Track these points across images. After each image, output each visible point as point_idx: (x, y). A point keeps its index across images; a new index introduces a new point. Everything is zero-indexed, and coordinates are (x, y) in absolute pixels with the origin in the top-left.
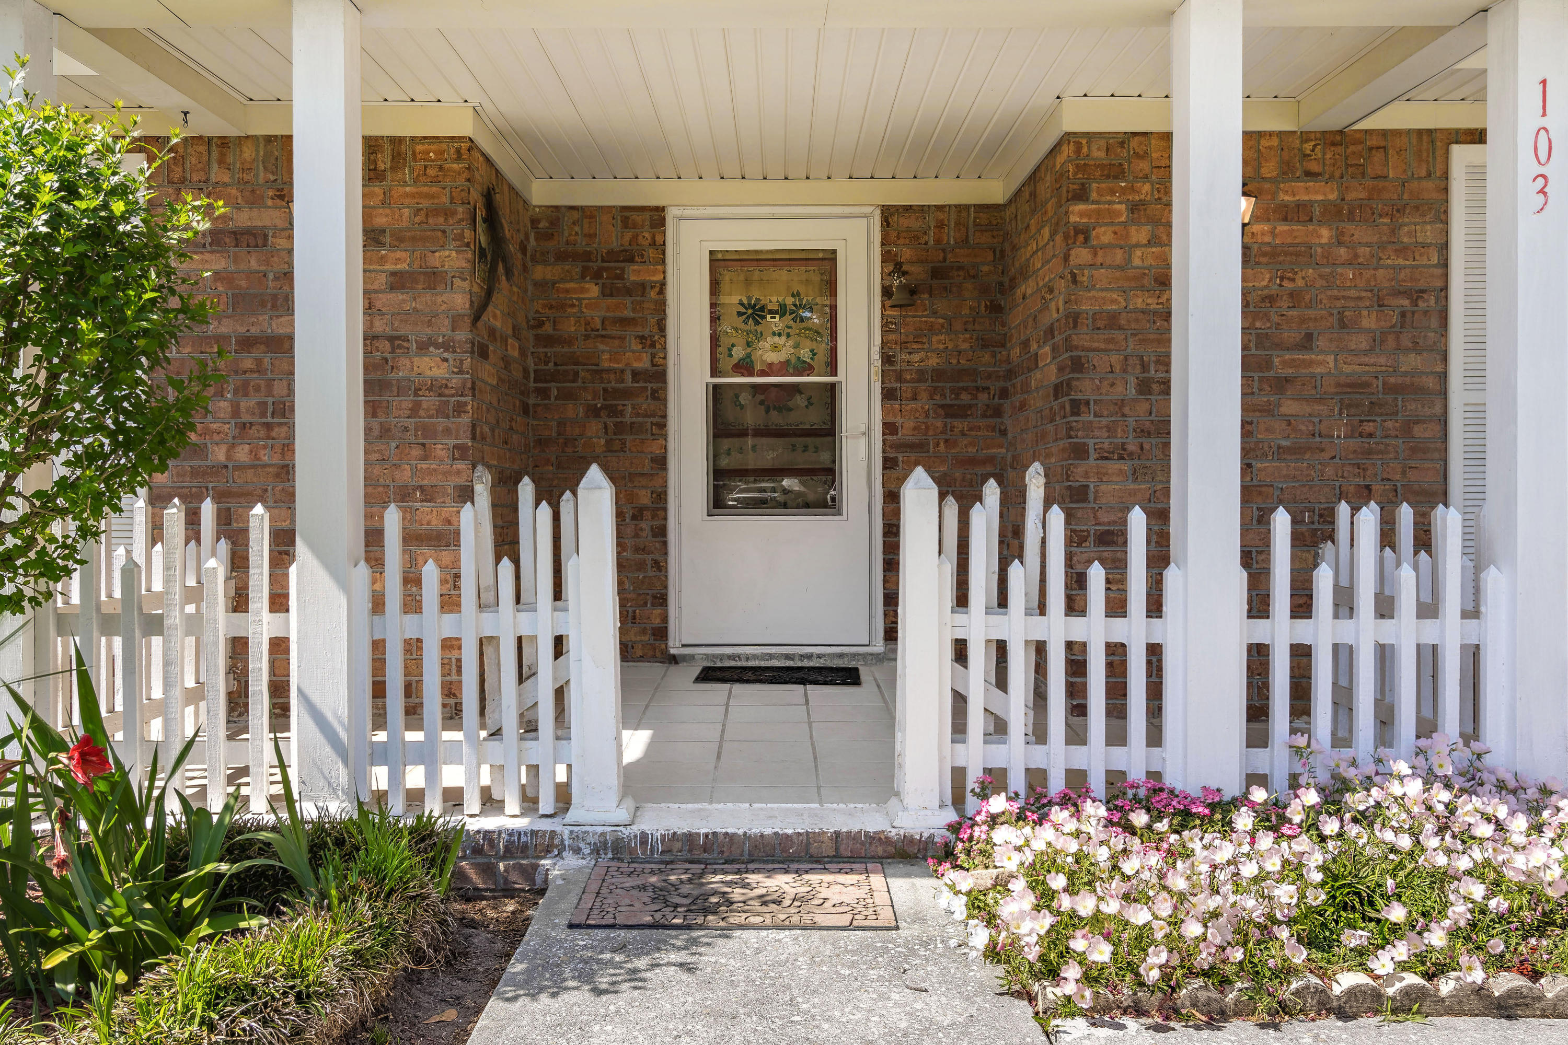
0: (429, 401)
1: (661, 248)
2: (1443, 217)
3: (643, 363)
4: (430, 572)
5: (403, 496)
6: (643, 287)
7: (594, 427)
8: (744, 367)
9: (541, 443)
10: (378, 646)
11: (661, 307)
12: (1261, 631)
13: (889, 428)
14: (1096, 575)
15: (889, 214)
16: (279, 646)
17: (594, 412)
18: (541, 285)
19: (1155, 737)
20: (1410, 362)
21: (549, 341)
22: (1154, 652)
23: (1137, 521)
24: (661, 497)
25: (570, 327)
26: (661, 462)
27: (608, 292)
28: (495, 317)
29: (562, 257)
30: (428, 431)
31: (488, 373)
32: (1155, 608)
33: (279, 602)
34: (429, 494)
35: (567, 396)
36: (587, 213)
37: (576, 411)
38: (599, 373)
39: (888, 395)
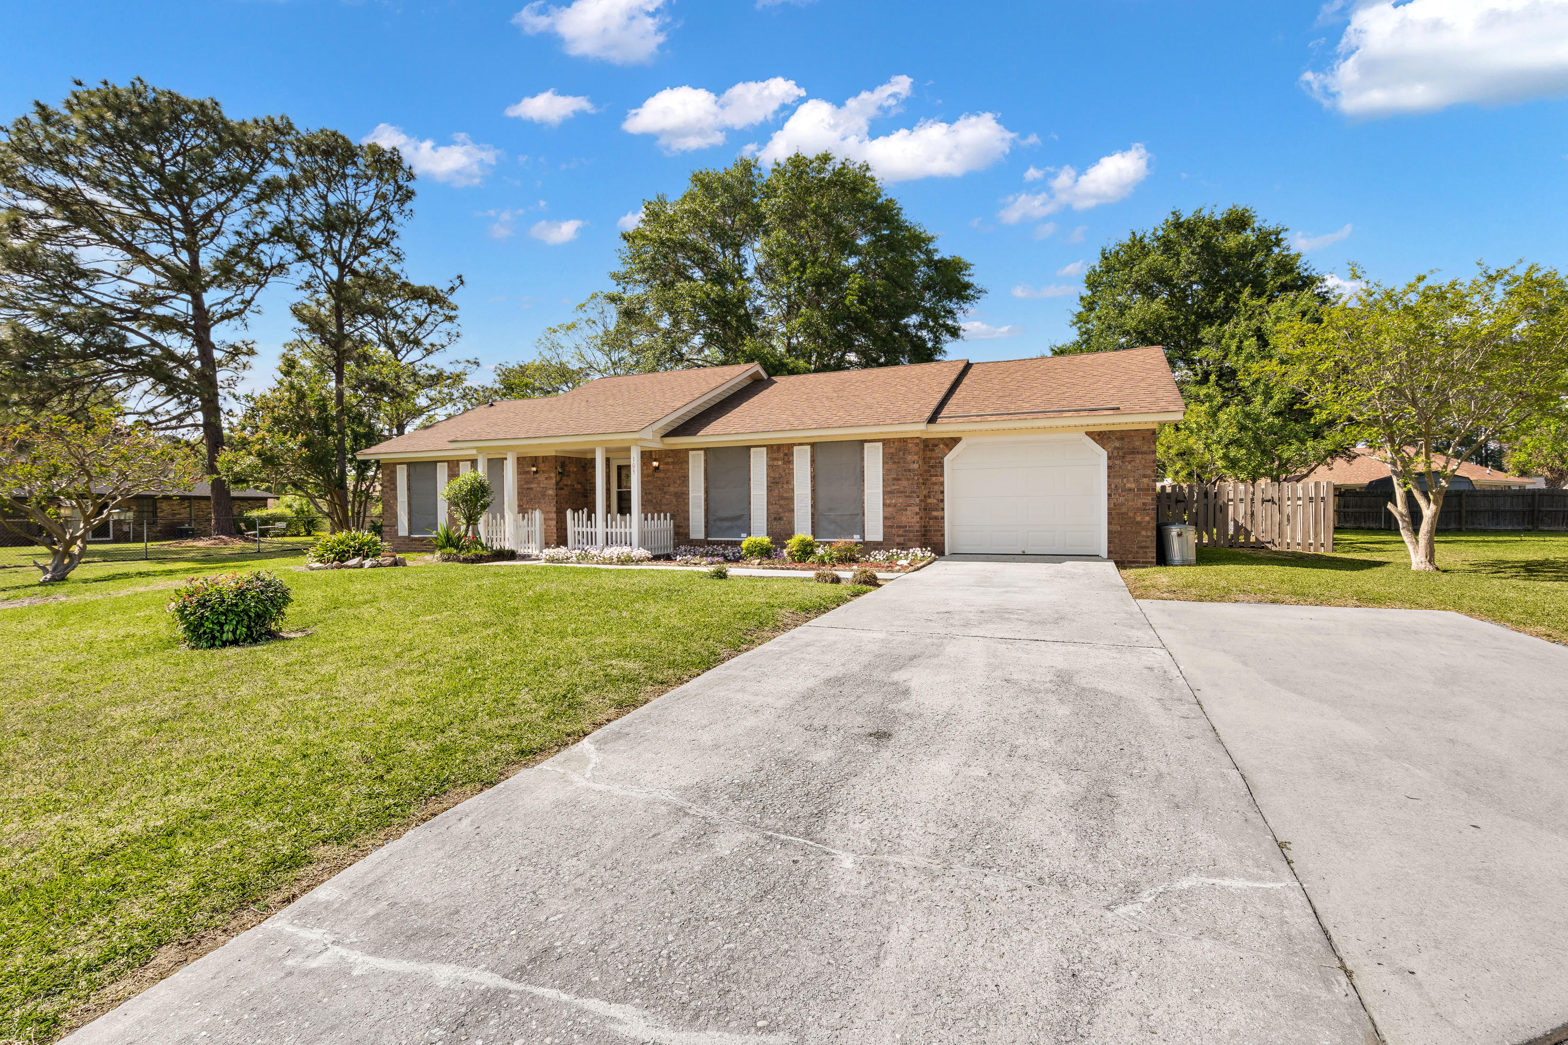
2: (688, 464)
12: (607, 530)
19: (596, 544)
20: (684, 489)
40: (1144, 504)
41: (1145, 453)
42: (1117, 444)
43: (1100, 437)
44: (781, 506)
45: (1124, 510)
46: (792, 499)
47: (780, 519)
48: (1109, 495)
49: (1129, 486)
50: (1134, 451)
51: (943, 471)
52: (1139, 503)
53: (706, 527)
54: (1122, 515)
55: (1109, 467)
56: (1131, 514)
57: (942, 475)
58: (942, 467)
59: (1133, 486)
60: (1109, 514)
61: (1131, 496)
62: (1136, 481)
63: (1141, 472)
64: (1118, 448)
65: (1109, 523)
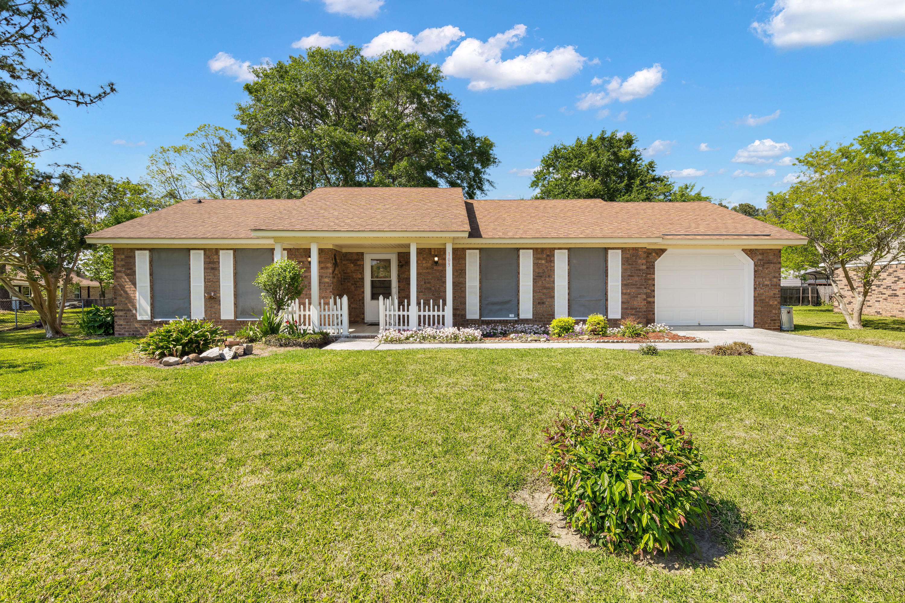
0: (326, 285)
1: (363, 259)
2: (465, 260)
3: (360, 277)
4: (326, 307)
5: (323, 298)
6: (360, 265)
7: (353, 287)
8: (377, 277)
9: (344, 289)
10: (321, 316)
11: (363, 268)
12: (420, 313)
13: (399, 287)
14: (401, 307)
15: (399, 254)
16: (309, 315)
17: (352, 284)
18: (344, 265)
19: (408, 325)
20: (461, 279)
21: (345, 273)
22: (408, 316)
23: (406, 301)
24: (363, 298)
25: (349, 271)
26: (363, 292)
27: (354, 266)
28: (336, 272)
29: (347, 260)
30: (326, 289)
31: (335, 280)
32: (408, 311)
33: (309, 310)
34: (326, 298)
35: (348, 282)
36: (351, 253)
37: (349, 284)
38: (353, 278)
39: (399, 282)
40: (774, 294)
41: (775, 263)
42: (760, 257)
43: (750, 252)
44: (544, 294)
45: (763, 297)
46: (553, 288)
47: (543, 303)
48: (755, 288)
49: (766, 283)
50: (770, 262)
51: (654, 271)
52: (772, 293)
53: (480, 309)
54: (762, 301)
55: (755, 271)
56: (767, 300)
57: (654, 274)
58: (654, 268)
59: (767, 283)
60: (755, 300)
61: (767, 289)
62: (770, 280)
63: (773, 275)
64: (760, 260)
65: (755, 306)
